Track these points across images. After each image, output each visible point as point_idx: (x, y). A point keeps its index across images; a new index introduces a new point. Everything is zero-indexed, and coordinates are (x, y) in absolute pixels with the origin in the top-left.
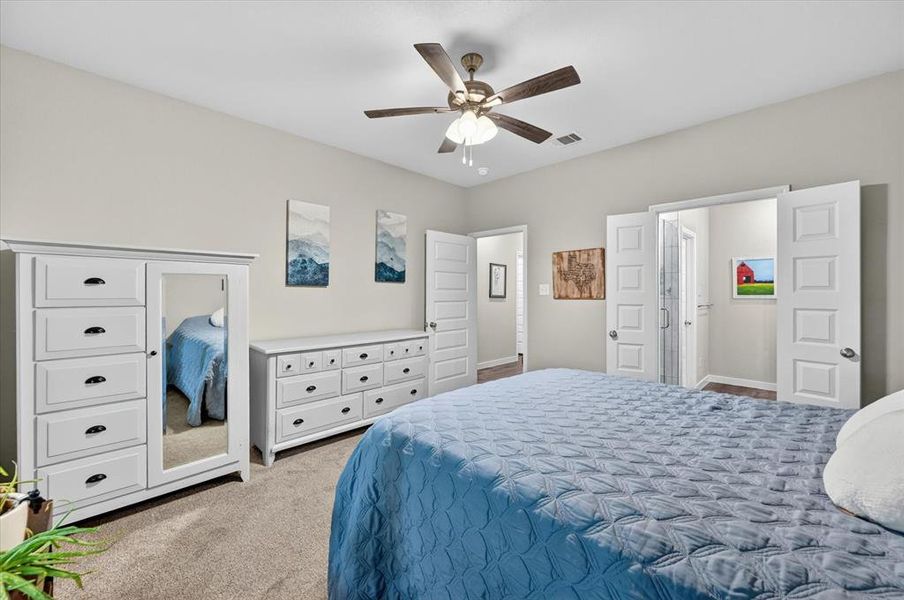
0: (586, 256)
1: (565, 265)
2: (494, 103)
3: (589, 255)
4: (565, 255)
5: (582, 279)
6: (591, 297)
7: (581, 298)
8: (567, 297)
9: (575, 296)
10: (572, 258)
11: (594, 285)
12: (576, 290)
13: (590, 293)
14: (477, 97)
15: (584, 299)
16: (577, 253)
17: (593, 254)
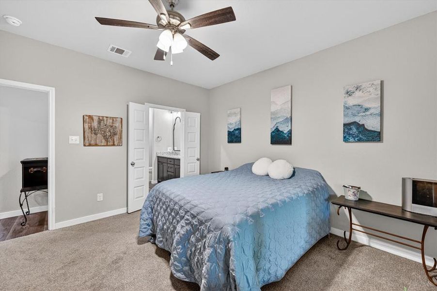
0: (111, 121)
1: (95, 124)
2: (186, 27)
3: (113, 120)
4: (96, 119)
5: (108, 134)
6: (114, 145)
7: (107, 145)
8: (96, 145)
9: (103, 144)
10: (100, 120)
11: (116, 138)
12: (103, 141)
13: (114, 143)
14: (175, 22)
15: (109, 146)
16: (105, 119)
17: (116, 120)
